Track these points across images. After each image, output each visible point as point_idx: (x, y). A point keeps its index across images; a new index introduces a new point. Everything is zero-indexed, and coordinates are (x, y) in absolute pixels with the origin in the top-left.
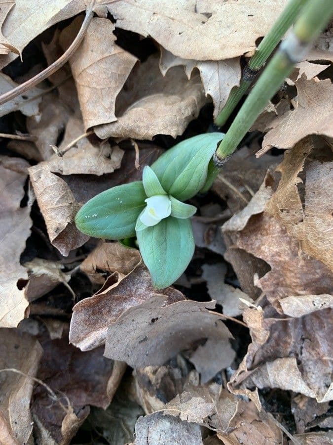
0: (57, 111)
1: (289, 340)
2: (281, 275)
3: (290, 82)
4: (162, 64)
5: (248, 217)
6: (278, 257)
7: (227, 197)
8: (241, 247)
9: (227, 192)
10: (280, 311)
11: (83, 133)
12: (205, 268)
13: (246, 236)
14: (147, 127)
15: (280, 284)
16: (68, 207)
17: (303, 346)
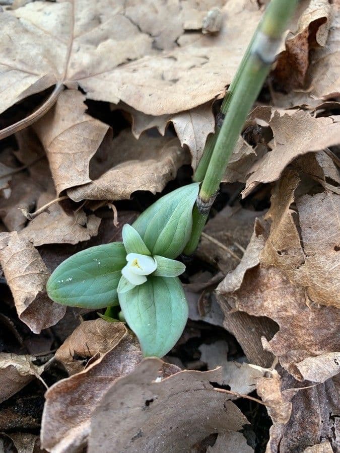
0: (28, 189)
1: (316, 421)
2: (290, 334)
3: (264, 124)
4: (135, 129)
5: (244, 272)
6: (284, 313)
7: (217, 259)
8: (241, 310)
9: (216, 253)
10: (299, 378)
11: (55, 197)
12: (203, 348)
13: (245, 297)
14: (125, 186)
15: (292, 346)
16: (40, 274)
17: (335, 426)
